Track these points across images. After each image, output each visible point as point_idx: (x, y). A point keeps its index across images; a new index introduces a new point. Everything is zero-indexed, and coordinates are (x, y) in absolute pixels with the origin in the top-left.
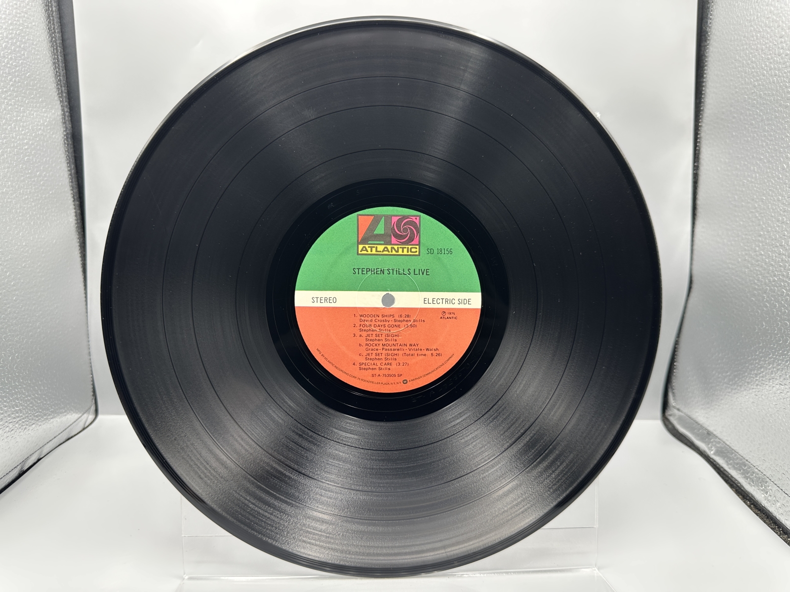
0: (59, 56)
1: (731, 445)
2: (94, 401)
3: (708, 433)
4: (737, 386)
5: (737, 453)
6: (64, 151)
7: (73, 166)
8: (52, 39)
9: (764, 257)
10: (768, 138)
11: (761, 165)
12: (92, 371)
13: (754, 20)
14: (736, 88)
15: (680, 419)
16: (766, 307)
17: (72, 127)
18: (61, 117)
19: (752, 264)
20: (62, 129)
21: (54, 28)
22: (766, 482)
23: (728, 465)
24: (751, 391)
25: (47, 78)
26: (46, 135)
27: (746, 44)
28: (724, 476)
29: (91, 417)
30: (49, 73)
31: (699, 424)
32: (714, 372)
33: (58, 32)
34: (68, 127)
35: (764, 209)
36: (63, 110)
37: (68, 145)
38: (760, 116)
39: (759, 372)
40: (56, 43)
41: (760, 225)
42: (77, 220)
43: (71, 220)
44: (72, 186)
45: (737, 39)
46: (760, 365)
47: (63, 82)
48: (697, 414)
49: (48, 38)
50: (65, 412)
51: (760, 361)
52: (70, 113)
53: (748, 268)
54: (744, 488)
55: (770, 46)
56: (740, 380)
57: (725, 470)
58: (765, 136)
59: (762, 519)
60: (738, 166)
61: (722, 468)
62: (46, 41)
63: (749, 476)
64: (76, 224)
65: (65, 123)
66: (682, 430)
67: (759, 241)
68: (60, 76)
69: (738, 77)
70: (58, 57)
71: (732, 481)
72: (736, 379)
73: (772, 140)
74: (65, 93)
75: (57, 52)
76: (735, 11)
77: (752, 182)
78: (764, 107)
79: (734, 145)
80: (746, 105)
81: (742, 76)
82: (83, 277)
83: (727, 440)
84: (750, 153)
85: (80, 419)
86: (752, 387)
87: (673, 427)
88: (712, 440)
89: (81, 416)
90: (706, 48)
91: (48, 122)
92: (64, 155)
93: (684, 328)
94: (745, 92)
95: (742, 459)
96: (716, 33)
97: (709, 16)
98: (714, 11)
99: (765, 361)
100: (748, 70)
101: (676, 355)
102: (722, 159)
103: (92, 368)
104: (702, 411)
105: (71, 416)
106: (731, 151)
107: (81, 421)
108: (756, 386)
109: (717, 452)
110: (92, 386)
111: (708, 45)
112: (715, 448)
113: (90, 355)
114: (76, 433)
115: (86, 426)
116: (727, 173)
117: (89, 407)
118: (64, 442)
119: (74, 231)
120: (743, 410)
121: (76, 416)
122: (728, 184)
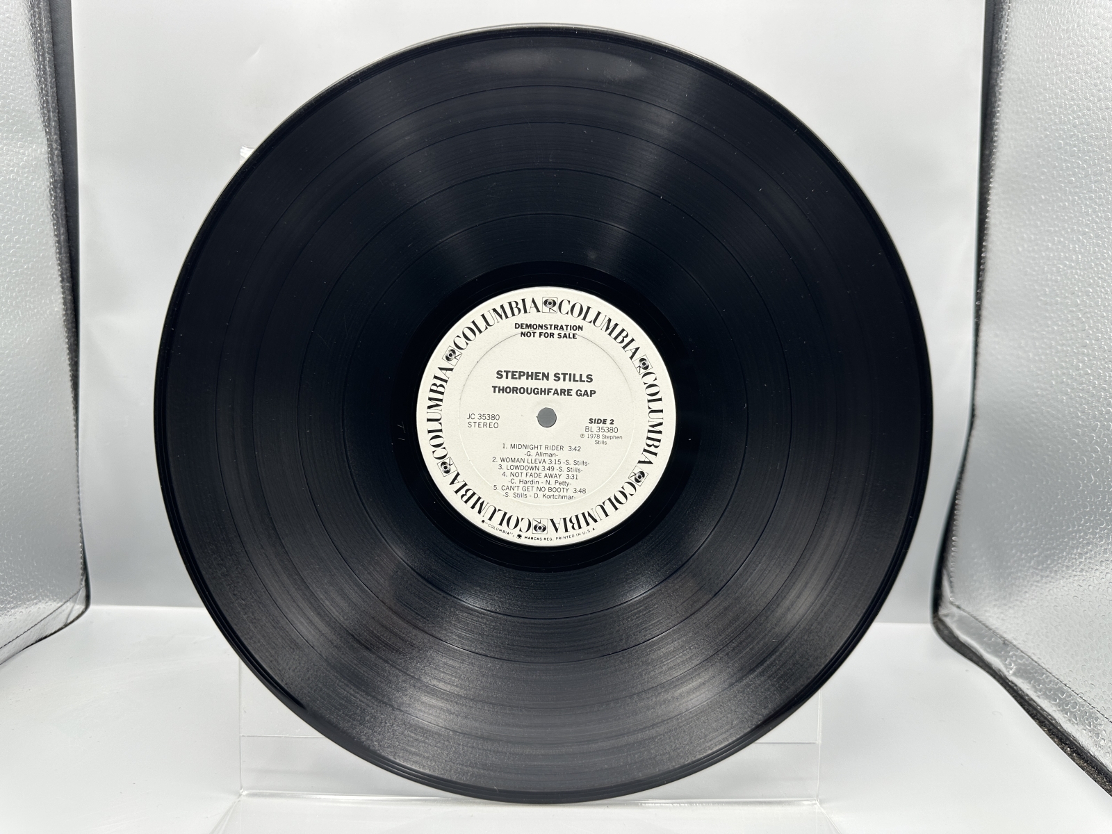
0: (47, 67)
1: (1040, 662)
2: (83, 583)
3: (1004, 643)
4: (1051, 572)
5: (1050, 673)
6: (49, 206)
7: (62, 230)
8: (36, 40)
9: (1092, 378)
10: (1096, 203)
11: (1085, 241)
12: (82, 537)
13: (1073, 29)
14: (1046, 130)
15: (961, 621)
16: (1096, 452)
17: (64, 173)
18: (46, 156)
19: (1073, 389)
20: (48, 175)
21: (40, 25)
22: (1097, 719)
23: (1036, 691)
24: (1071, 580)
25: (26, 96)
26: (21, 181)
27: (1062, 64)
28: (1031, 709)
29: (79, 607)
30: (30, 89)
31: (990, 629)
32: (1014, 551)
33: (47, 32)
34: (57, 172)
35: (1091, 307)
36: (50, 146)
37: (56, 198)
38: (1083, 169)
39: (1085, 550)
40: (42, 46)
41: (1085, 330)
42: (66, 310)
43: (56, 309)
44: (60, 259)
45: (1048, 58)
46: (1087, 539)
47: (52, 105)
48: (987, 614)
49: (29, 37)
50: (35, 599)
51: (1086, 534)
52: (61, 150)
53: (1066, 394)
54: (1062, 728)
55: (1098, 66)
56: (1055, 563)
57: (1032, 700)
58: (1091, 198)
59: (1090, 775)
60: (1050, 245)
61: (1027, 695)
62: (26, 41)
63: (1069, 709)
64: (64, 315)
65: (52, 165)
66: (964, 637)
67: (1084, 354)
68: (47, 95)
69: (1050, 114)
70: (44, 67)
71: (1042, 715)
72: (1049, 562)
73: (1102, 205)
74: (55, 121)
75: (44, 60)
76: (1045, 18)
77: (1072, 267)
78: (1090, 157)
79: (1043, 213)
80: (1061, 154)
81: (1055, 111)
82: (72, 395)
83: (1034, 654)
84: (1068, 224)
85: (59, 610)
86: (1074, 573)
87: (951, 632)
88: (1011, 653)
89: (62, 606)
90: (1000, 74)
91: (26, 161)
92: (48, 212)
93: (966, 485)
94: (1060, 136)
95: (1058, 683)
96: (1014, 51)
97: (1005, 29)
98: (1012, 21)
99: (1094, 533)
100: (1065, 103)
101: (956, 526)
102: (1025, 235)
103: (82, 533)
104: (996, 609)
105: (44, 605)
106: (1039, 223)
107: (61, 613)
108: (1080, 571)
109: (1019, 672)
110: (82, 561)
111: (1002, 70)
112: (1015, 665)
113: (80, 514)
114: (53, 631)
115: (69, 621)
116: (1032, 254)
117: (75, 592)
118: (32, 644)
119: (61, 325)
120: (1059, 608)
121: (53, 605)
122: (1035, 271)
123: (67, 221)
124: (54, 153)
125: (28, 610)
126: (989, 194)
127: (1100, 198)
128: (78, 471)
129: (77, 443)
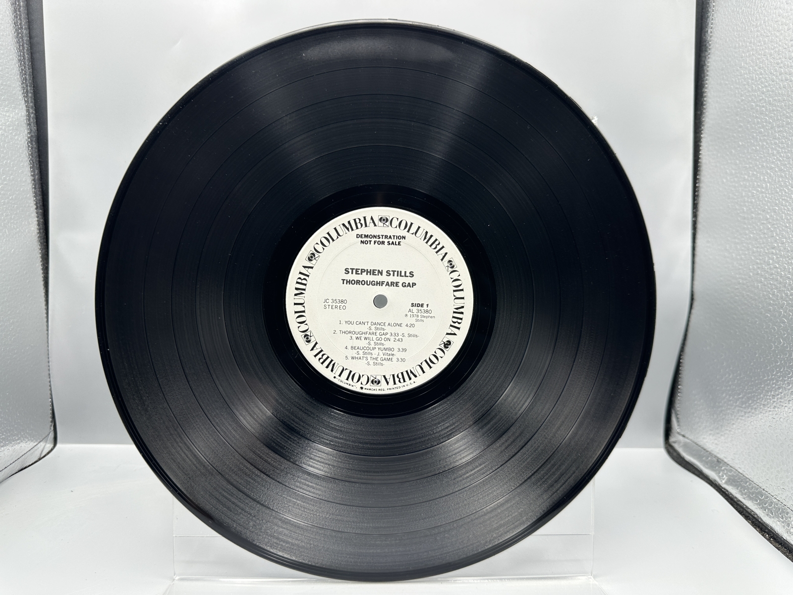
1: (744, 474)
2: (52, 428)
3: (718, 461)
4: (752, 409)
5: (752, 482)
6: (27, 154)
7: (37, 172)
8: (18, 35)
9: (779, 270)
10: (779, 146)
11: (772, 174)
12: (51, 395)
13: (760, 25)
14: (741, 96)
15: (685, 446)
16: (784, 322)
17: (37, 130)
18: (25, 118)
19: (765, 278)
20: (26, 132)
21: (21, 24)
22: (787, 513)
23: (742, 495)
24: (767, 414)
25: (11, 75)
26: (7, 136)
27: (753, 49)
28: (739, 507)
29: (49, 446)
30: (14, 70)
31: (707, 451)
32: (724, 395)
33: (25, 29)
34: (33, 130)
35: (777, 220)
36: (28, 111)
37: (32, 148)
38: (770, 123)
39: (777, 393)
40: (22, 39)
41: (773, 236)
42: (39, 229)
43: (32, 229)
44: (35, 193)
45: (743, 46)
46: (778, 385)
47: (29, 82)
48: (705, 441)
49: (13, 32)
50: (18, 440)
51: (777, 381)
52: (35, 114)
53: (761, 282)
54: (762, 520)
55: (779, 50)
56: (755, 402)
57: (739, 501)
58: (775, 143)
59: (784, 553)
60: (746, 177)
61: (736, 498)
62: (11, 35)
63: (767, 506)
64: (38, 233)
65: (29, 124)
66: (688, 457)
67: (773, 253)
68: (25, 74)
69: (745, 85)
70: (24, 54)
71: (747, 512)
72: (750, 402)
73: (784, 148)
74: (31, 93)
75: (23, 49)
76: (739, 17)
77: (762, 192)
78: (774, 114)
79: (740, 155)
80: (754, 113)
81: (748, 83)
82: (44, 291)
83: (740, 468)
84: (760, 162)
85: (35, 448)
86: (769, 409)
87: (679, 455)
88: (723, 468)
89: (37, 445)
90: (707, 57)
91: (11, 122)
92: (27, 158)
93: (688, 349)
94: (752, 100)
95: (758, 488)
96: (718, 41)
97: (710, 25)
98: (715, 20)
99: (784, 381)
100: (756, 77)
101: (681, 378)
102: (728, 171)
103: (51, 391)
104: (711, 437)
105: (25, 444)
106: (737, 161)
107: (36, 450)
108: (774, 408)
109: (729, 481)
110: (51, 412)
111: (709, 54)
112: (726, 476)
113: (50, 378)
114: (31, 464)
115: (42, 456)
116: (733, 184)
117: (46, 435)
118: (16, 473)
119: (36, 241)
120: (758, 435)
121: (31, 444)
122: (735, 195)
123: (40, 165)
124: (31, 116)
125: (13, 448)
126: (701, 142)
127: (782, 143)
128: (48, 346)
129: (48, 326)
